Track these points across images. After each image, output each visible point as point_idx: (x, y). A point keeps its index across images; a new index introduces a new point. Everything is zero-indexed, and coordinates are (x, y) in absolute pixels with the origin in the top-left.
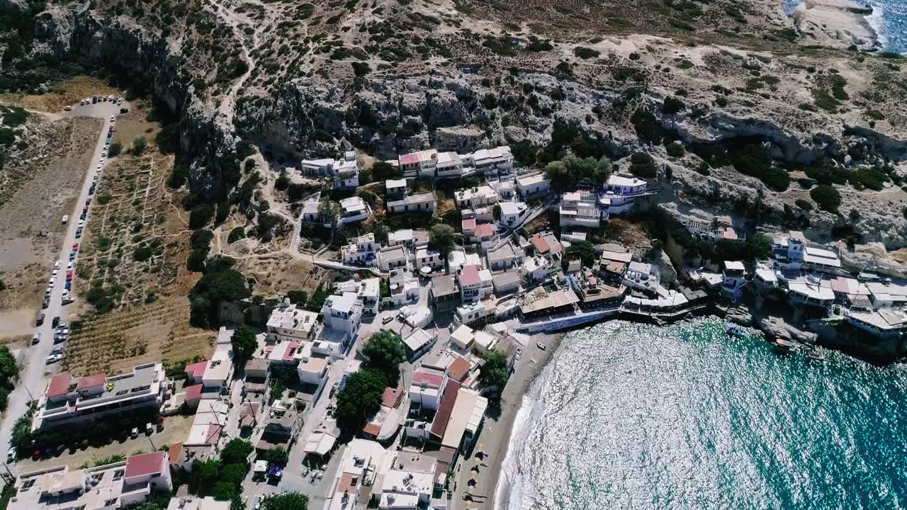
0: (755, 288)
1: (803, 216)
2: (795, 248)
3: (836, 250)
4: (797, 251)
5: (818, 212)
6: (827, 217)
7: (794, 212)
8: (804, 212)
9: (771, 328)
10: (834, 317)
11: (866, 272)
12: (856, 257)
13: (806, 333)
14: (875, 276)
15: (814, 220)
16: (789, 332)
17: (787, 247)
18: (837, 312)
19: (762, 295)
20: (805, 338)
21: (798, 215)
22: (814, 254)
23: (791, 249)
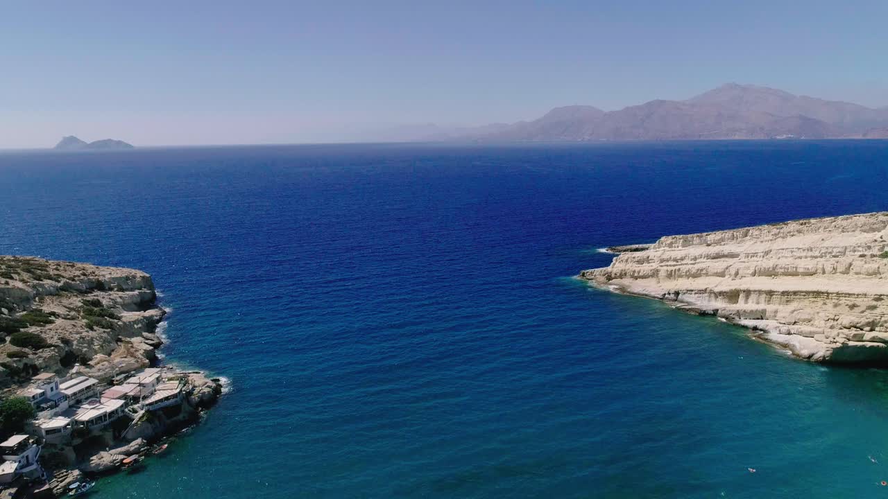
0: (54, 446)
1: (26, 364)
2: (52, 389)
3: (79, 374)
4: (55, 391)
5: (36, 354)
6: (47, 353)
7: (15, 365)
8: (25, 360)
9: (105, 463)
10: (137, 416)
11: (117, 375)
12: (99, 370)
13: (133, 443)
14: (124, 375)
15: (38, 362)
16: (120, 454)
17: (43, 394)
18: (135, 411)
19: (68, 444)
20: (137, 446)
21: (21, 366)
22: (70, 386)
23: (49, 394)
